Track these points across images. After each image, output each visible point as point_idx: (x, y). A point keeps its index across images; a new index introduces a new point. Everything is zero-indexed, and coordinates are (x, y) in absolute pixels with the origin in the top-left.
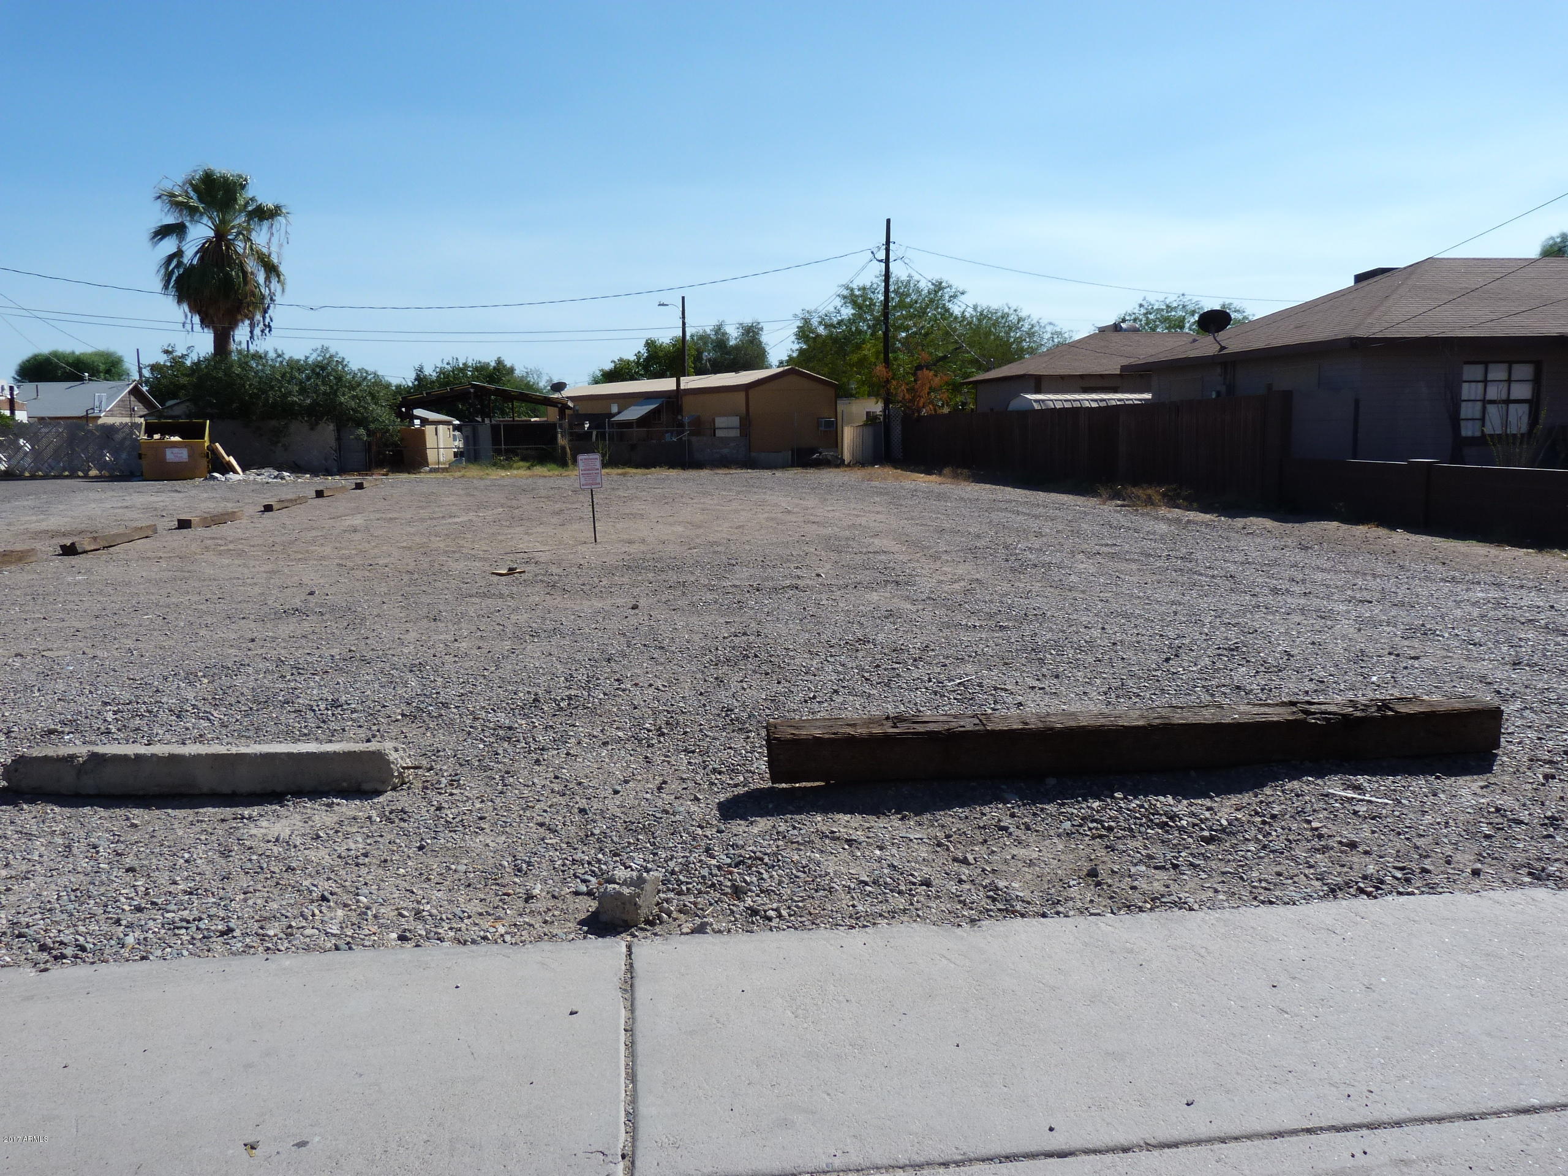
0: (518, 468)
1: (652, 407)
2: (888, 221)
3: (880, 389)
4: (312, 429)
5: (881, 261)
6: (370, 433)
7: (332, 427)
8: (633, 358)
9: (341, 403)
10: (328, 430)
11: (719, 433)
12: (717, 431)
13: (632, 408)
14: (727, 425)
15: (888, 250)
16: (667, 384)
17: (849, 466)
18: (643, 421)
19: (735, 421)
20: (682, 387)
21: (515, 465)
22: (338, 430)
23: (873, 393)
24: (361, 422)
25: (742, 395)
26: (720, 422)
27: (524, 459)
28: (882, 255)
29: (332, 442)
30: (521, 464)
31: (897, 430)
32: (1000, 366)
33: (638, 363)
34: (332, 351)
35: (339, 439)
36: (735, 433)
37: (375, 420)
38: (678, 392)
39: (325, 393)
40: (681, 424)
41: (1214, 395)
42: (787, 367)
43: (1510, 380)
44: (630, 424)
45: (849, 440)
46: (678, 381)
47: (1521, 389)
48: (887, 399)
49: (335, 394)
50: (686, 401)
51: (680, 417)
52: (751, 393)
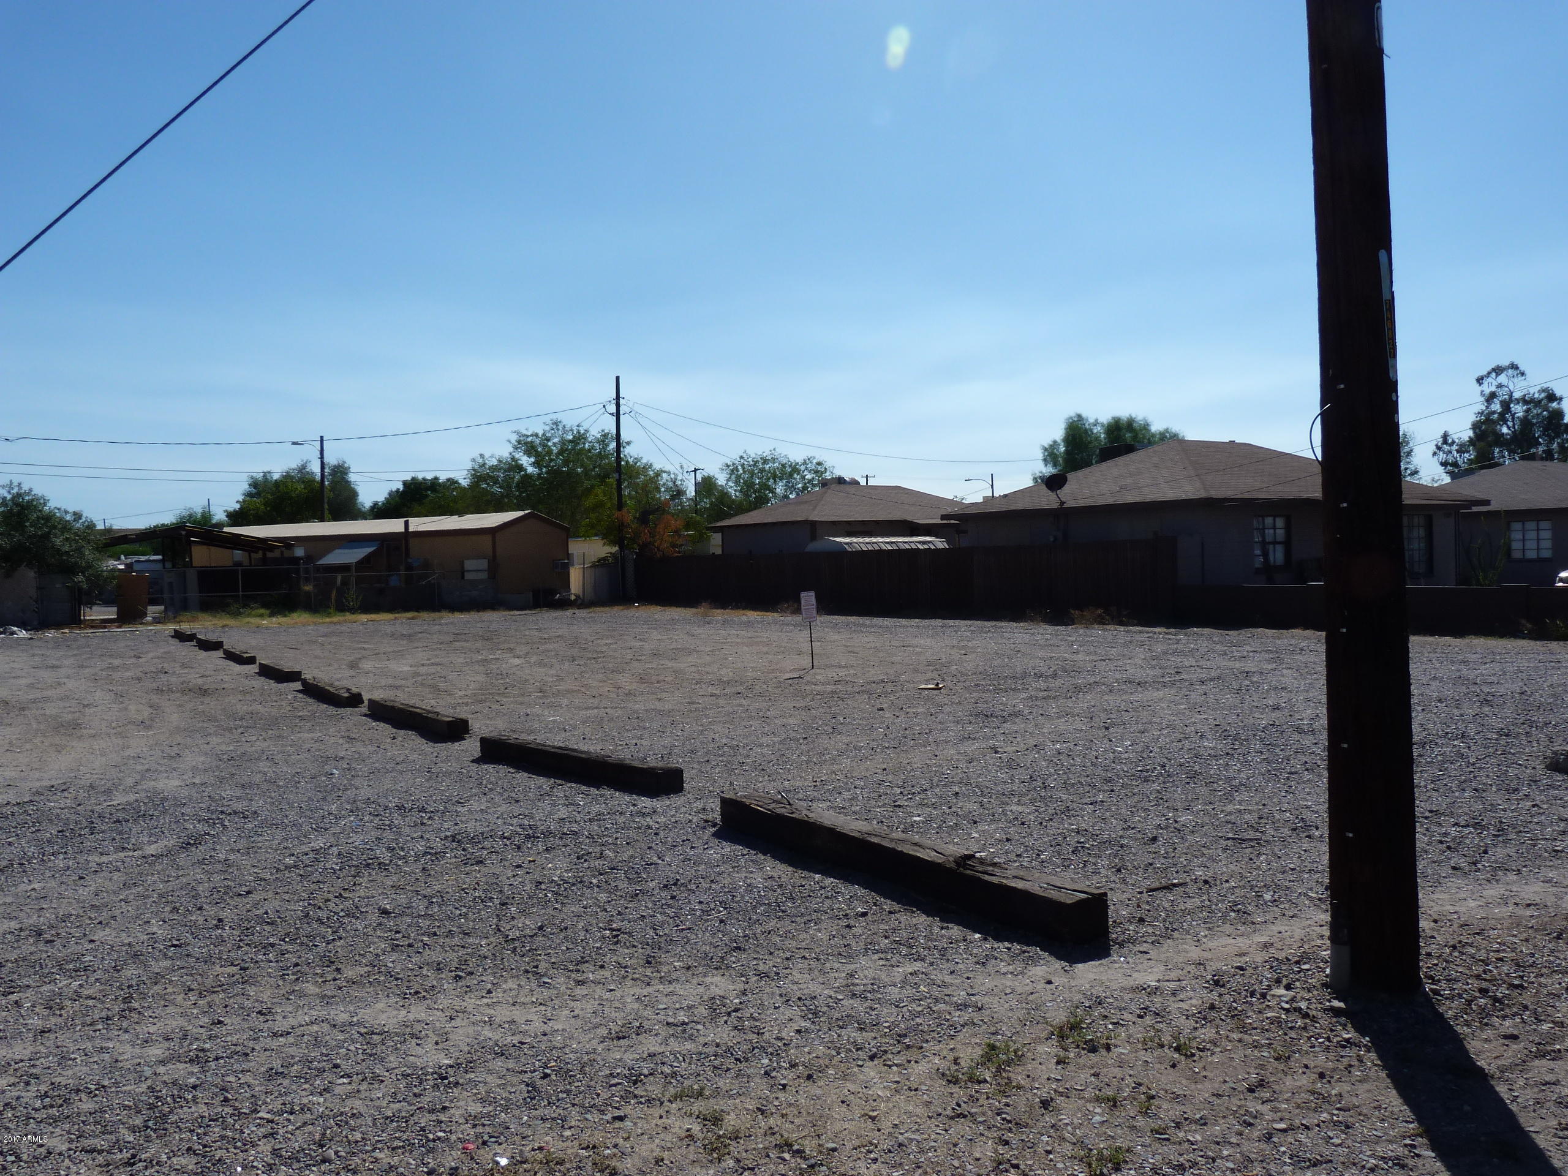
0: (261, 616)
2: (618, 378)
3: (614, 533)
4: (8, 575)
5: (612, 414)
6: (87, 580)
7: (31, 574)
9: (55, 545)
10: (28, 576)
11: (468, 576)
12: (466, 574)
14: (476, 567)
15: (618, 405)
16: (394, 526)
18: (360, 564)
19: (483, 564)
20: (411, 529)
21: (253, 613)
22: (40, 577)
23: (606, 536)
24: (70, 568)
25: (488, 539)
26: (469, 564)
27: (264, 606)
28: (613, 408)
29: (32, 591)
30: (262, 611)
31: (630, 571)
32: (736, 515)
35: (40, 587)
36: (484, 576)
37: (90, 566)
38: (407, 534)
39: (35, 535)
40: (409, 568)
41: (1052, 539)
42: (526, 512)
43: (1274, 528)
44: (344, 568)
45: (576, 580)
46: (407, 524)
47: (1281, 533)
48: (619, 541)
49: (46, 536)
50: (412, 542)
51: (410, 560)
52: (497, 536)
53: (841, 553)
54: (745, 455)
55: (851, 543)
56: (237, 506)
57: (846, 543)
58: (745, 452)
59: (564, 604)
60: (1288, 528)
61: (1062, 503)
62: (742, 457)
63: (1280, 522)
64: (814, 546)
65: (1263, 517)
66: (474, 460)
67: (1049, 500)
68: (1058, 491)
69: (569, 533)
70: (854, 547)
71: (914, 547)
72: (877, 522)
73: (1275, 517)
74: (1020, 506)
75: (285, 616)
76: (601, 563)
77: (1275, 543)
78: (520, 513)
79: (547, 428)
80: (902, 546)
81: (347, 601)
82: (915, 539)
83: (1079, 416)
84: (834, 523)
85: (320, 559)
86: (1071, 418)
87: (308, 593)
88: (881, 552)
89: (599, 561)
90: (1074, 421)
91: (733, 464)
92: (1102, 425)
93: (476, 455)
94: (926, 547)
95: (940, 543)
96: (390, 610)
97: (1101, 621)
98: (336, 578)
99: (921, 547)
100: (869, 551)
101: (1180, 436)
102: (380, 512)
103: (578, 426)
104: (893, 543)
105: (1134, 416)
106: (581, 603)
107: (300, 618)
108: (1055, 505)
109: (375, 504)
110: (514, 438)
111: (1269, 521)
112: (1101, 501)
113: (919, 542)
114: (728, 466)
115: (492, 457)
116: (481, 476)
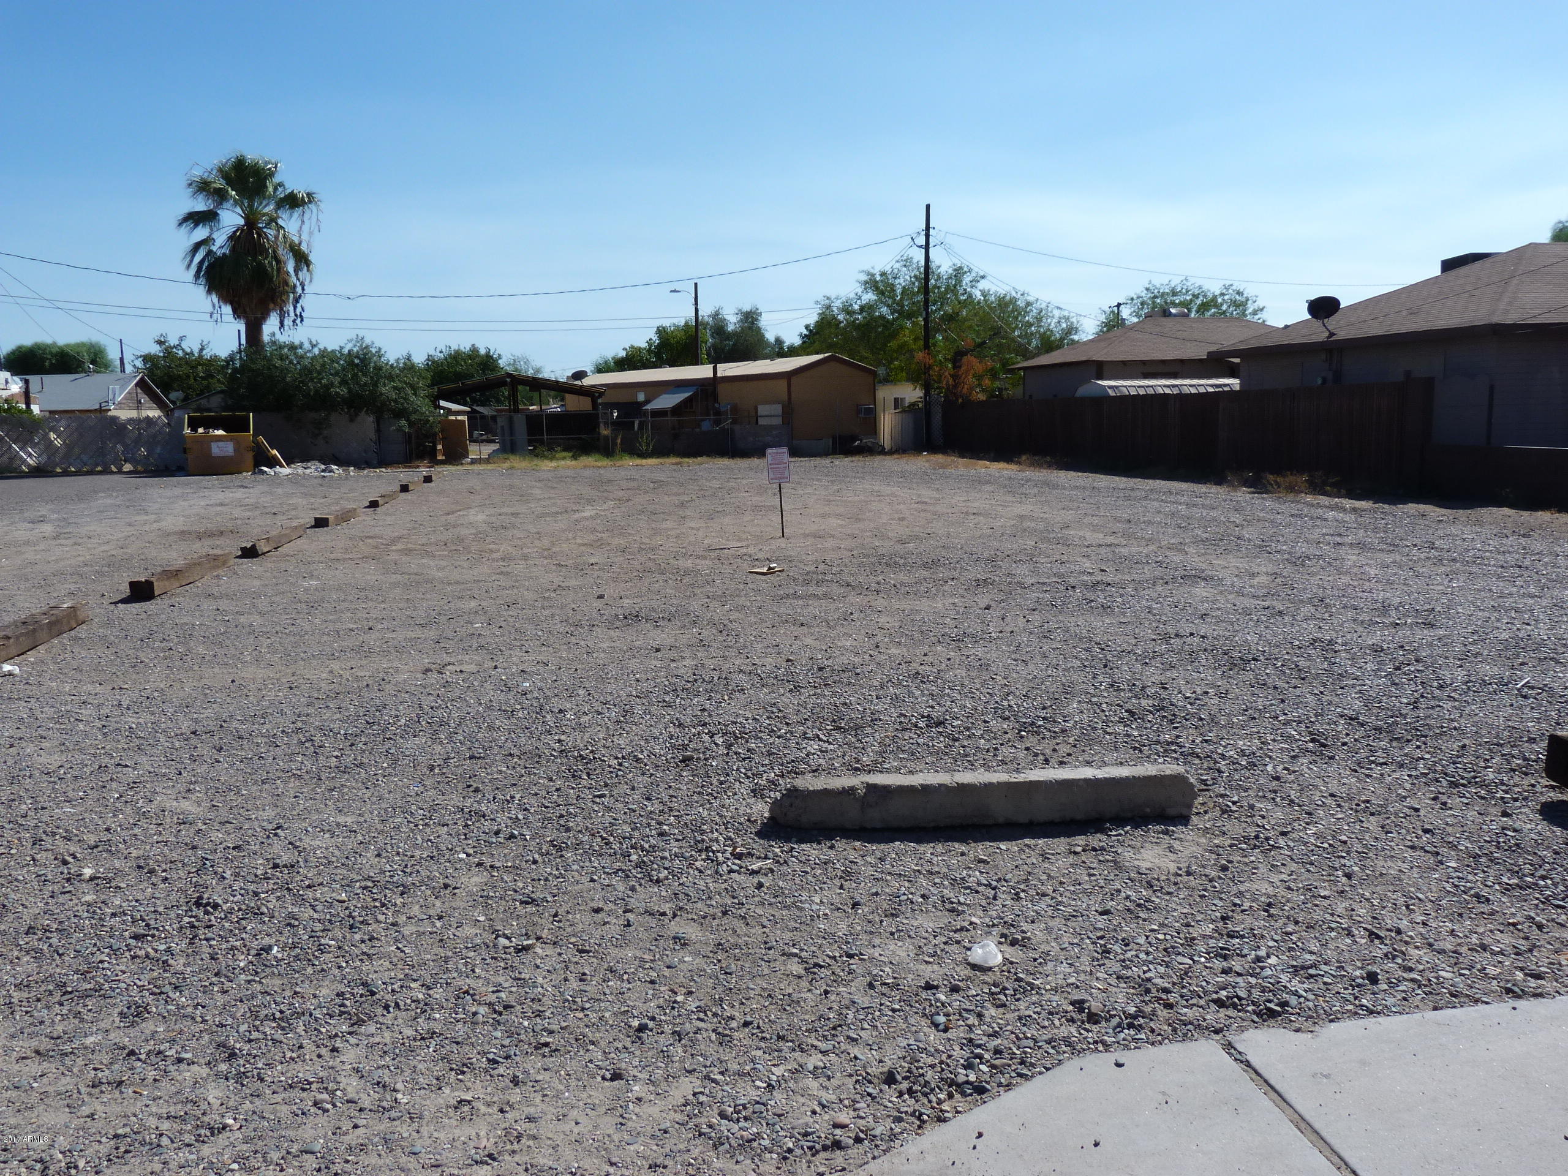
0: (564, 458)
1: (687, 395)
2: (928, 207)
3: (921, 376)
4: (352, 420)
5: (921, 247)
6: (411, 424)
7: (371, 418)
8: (644, 345)
9: (382, 394)
10: (367, 421)
11: (761, 421)
12: (759, 419)
13: (663, 396)
14: (770, 413)
15: (927, 236)
16: (703, 371)
17: (891, 453)
18: (677, 410)
19: (778, 409)
20: (719, 375)
21: (557, 456)
22: (378, 422)
23: (913, 379)
24: (400, 414)
25: (783, 384)
26: (763, 410)
27: (567, 450)
29: (372, 435)
30: (564, 454)
31: (937, 418)
32: (1043, 355)
33: (649, 351)
34: (368, 341)
35: (378, 430)
36: (778, 421)
37: (415, 411)
38: (715, 380)
39: (367, 384)
40: (718, 413)
41: (1319, 381)
42: (827, 355)
44: (662, 413)
45: (888, 424)
46: (715, 369)
48: (927, 388)
49: (375, 384)
50: (721, 389)
51: (718, 405)
52: (794, 380)
53: (1103, 400)
55: (1117, 387)
56: (624, 354)
57: (1111, 387)
59: (874, 450)
61: (1332, 334)
62: (1147, 289)
64: (1083, 391)
67: (1320, 331)
68: (1327, 320)
69: (877, 378)
70: (1119, 391)
72: (1182, 362)
76: (914, 408)
78: (820, 356)
84: (1124, 363)
85: (649, 404)
87: (606, 437)
89: (911, 406)
96: (682, 455)
98: (633, 423)
104: (1174, 386)
107: (588, 462)
108: (1325, 338)
110: (864, 278)
115: (837, 298)
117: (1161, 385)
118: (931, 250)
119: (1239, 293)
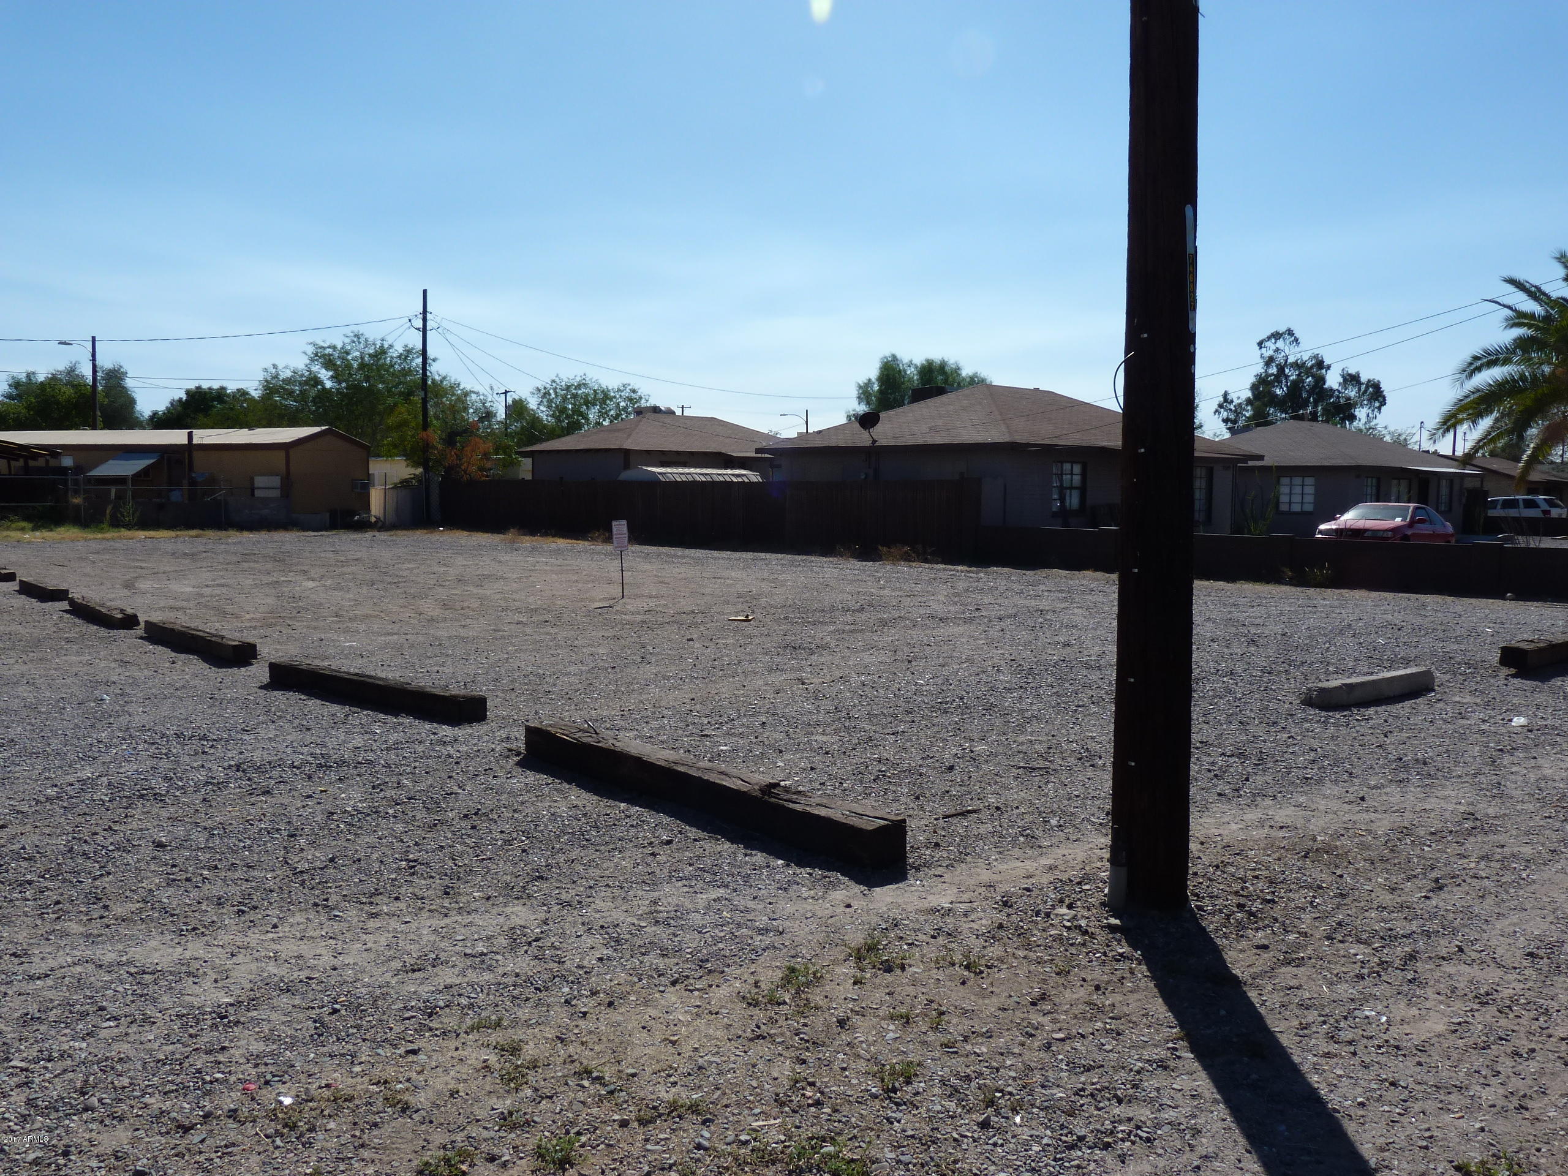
0: (23, 529)
1: (152, 461)
2: (425, 292)
3: (419, 454)
5: (418, 329)
11: (258, 493)
12: (256, 491)
13: (111, 462)
14: (267, 485)
15: (425, 320)
16: (177, 437)
18: (138, 477)
19: (276, 481)
20: (195, 442)
21: (14, 525)
23: (410, 456)
25: (281, 455)
26: (259, 481)
27: (27, 518)
28: (419, 323)
30: (22, 524)
31: (435, 492)
32: (547, 440)
36: (276, 493)
38: (190, 447)
40: (193, 483)
41: (863, 477)
42: (324, 428)
43: (1072, 474)
44: (120, 480)
45: (377, 502)
46: (190, 435)
47: (1077, 480)
48: (424, 463)
50: (197, 455)
51: (194, 475)
52: (292, 452)
53: (654, 483)
54: (557, 380)
55: (664, 473)
57: (659, 473)
58: (557, 376)
59: (363, 526)
60: (1084, 475)
61: (874, 441)
63: (1077, 469)
64: (626, 475)
65: (1062, 463)
66: (265, 370)
67: (862, 438)
68: (871, 430)
69: (369, 452)
70: (668, 477)
71: (728, 479)
72: (692, 453)
73: (1072, 463)
74: (833, 442)
75: (51, 530)
76: (404, 484)
77: (1071, 488)
78: (317, 429)
79: (347, 340)
80: (716, 478)
81: (123, 516)
82: (729, 471)
83: (894, 357)
84: (648, 452)
85: (90, 471)
86: (886, 357)
87: (78, 506)
88: (695, 483)
89: (401, 482)
90: (889, 361)
91: (545, 388)
92: (916, 367)
93: (269, 365)
94: (740, 480)
95: (753, 477)
96: (172, 527)
97: (907, 558)
98: (109, 491)
99: (735, 480)
100: (683, 482)
101: (988, 382)
102: (159, 422)
103: (383, 340)
104: (707, 474)
105: (946, 360)
106: (381, 526)
107: (67, 533)
108: (868, 443)
109: (155, 413)
110: (310, 350)
111: (1067, 467)
112: (911, 441)
113: (733, 475)
114: (539, 390)
116: (273, 387)
117: (697, 473)
118: (429, 333)
119: (634, 391)
